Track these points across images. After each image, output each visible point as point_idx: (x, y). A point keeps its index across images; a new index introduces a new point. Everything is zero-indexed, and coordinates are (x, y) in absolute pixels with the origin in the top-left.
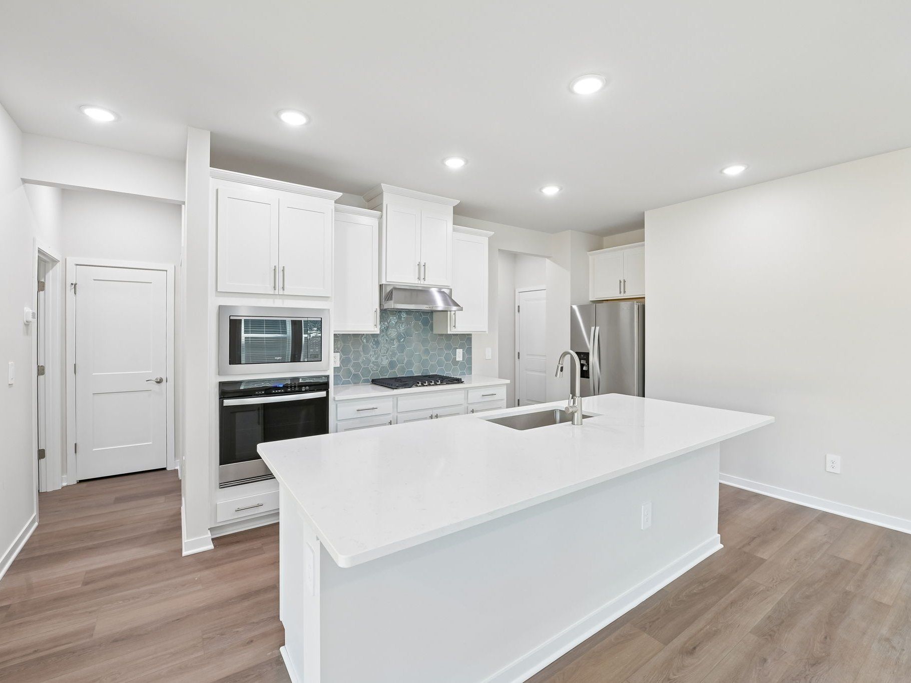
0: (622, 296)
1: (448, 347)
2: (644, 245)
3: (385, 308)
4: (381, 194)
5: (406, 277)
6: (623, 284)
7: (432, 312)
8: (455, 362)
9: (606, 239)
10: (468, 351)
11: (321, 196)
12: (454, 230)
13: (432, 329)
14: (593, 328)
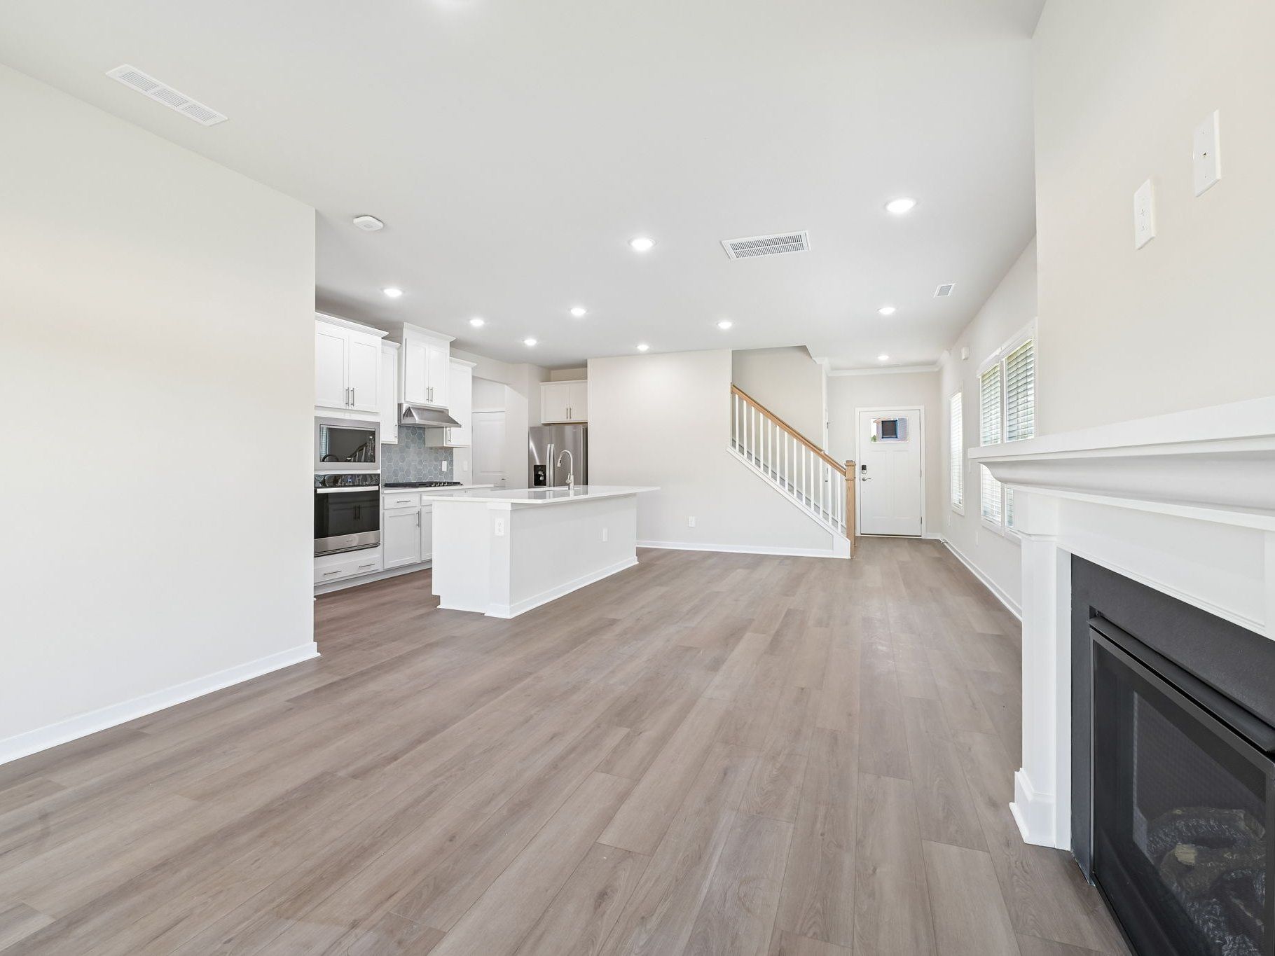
0: (568, 421)
1: (436, 459)
2: (587, 382)
3: (402, 422)
4: (402, 329)
5: (415, 397)
6: (569, 411)
7: (425, 428)
8: (441, 472)
9: (553, 373)
10: (451, 463)
11: (359, 330)
12: (451, 361)
13: (425, 444)
14: (549, 446)
